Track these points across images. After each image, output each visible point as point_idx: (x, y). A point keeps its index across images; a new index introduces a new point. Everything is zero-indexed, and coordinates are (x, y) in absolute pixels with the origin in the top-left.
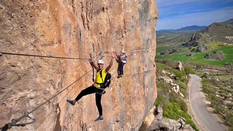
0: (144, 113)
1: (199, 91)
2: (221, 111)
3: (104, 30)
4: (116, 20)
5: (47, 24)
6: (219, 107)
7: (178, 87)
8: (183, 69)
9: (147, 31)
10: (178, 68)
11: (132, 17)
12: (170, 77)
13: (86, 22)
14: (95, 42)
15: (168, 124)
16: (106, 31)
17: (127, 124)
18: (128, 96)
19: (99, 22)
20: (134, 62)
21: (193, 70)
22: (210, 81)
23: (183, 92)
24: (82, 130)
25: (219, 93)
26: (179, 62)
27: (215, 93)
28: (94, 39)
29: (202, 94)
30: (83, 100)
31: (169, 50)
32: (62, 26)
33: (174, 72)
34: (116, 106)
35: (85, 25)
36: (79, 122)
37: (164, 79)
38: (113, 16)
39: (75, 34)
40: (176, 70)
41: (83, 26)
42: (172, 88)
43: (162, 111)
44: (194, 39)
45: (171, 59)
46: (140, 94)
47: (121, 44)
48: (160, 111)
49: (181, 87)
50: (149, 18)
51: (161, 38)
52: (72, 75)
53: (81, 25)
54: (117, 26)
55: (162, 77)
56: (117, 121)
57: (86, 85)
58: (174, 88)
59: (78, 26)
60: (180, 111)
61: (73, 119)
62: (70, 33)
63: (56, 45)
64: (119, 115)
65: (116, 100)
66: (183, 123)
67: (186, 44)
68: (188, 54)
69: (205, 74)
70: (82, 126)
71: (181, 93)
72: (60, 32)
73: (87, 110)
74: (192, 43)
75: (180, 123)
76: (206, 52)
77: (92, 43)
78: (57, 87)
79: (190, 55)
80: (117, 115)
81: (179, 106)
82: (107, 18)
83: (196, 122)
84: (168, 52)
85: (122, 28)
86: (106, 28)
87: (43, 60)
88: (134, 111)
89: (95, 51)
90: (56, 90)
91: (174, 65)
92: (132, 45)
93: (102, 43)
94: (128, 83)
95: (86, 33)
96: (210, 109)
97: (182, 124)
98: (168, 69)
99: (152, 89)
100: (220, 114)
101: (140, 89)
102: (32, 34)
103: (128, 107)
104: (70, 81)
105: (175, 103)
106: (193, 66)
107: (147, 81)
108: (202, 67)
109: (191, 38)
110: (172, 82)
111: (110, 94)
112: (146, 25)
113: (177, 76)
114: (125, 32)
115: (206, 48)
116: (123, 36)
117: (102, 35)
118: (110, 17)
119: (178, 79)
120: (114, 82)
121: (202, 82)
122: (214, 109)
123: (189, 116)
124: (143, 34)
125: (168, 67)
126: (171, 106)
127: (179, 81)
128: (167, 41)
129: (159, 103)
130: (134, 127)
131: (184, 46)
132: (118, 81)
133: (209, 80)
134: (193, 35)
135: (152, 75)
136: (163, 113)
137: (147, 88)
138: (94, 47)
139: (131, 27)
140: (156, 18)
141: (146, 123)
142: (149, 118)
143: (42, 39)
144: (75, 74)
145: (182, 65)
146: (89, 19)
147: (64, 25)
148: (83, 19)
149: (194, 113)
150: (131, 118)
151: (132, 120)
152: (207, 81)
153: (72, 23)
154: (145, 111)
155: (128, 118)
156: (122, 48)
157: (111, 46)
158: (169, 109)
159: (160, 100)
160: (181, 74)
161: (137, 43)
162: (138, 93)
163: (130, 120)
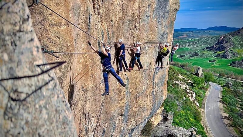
0: (150, 111)
1: (218, 102)
2: (239, 125)
3: (116, 18)
4: (129, 7)
5: (56, 3)
6: (237, 120)
7: (194, 95)
8: (203, 75)
9: (164, 23)
10: (197, 74)
11: (149, 6)
12: (187, 83)
13: (96, 6)
14: (105, 30)
15: (177, 131)
16: (118, 18)
17: (132, 119)
18: (135, 91)
19: (111, 7)
20: (146, 56)
21: (215, 78)
22: (233, 92)
23: (199, 101)
24: (85, 118)
25: (240, 106)
26: (200, 67)
27: (235, 105)
28: (104, 26)
29: (221, 105)
30: (88, 88)
31: (190, 53)
32: (70, 7)
33: (192, 78)
34: (122, 99)
35: (95, 9)
36: (83, 110)
37: (179, 84)
38: (127, 3)
39: (83, 18)
40: (194, 76)
41: (93, 10)
42: (187, 95)
43: (172, 118)
44: (222, 42)
45: (191, 64)
46: (149, 91)
47: (133, 36)
48: (170, 117)
49: (198, 95)
50: (168, 9)
51: (182, 38)
52: (79, 61)
53: (91, 9)
54: (131, 14)
55: (177, 82)
56: (121, 115)
57: (92, 73)
58: (190, 95)
59: (87, 10)
60: (192, 120)
61: (76, 106)
62: (79, 16)
63: (64, 26)
64: (124, 109)
65: (122, 93)
66: (194, 133)
67: (211, 47)
68: (212, 59)
69: (228, 83)
70: (85, 115)
71: (197, 101)
72: (68, 14)
73: (91, 100)
74: (218, 47)
75: (190, 132)
76: (233, 59)
77: (102, 30)
78: (63, 70)
79: (214, 61)
80: (122, 109)
81: (192, 114)
82: (120, 4)
83: (209, 133)
84: (189, 55)
85: (136, 17)
86: (118, 15)
87: (51, 40)
88: (140, 107)
89: (104, 39)
90: (61, 73)
91: (193, 71)
92: (145, 38)
93: (113, 32)
94: (137, 78)
95: (96, 19)
96: (226, 121)
97: (192, 134)
98: (186, 74)
99: (161, 88)
100: (237, 128)
101: (149, 86)
102: (41, 11)
103: (134, 102)
104: (76, 67)
105: (188, 112)
106: (215, 74)
107: (156, 79)
108: (226, 75)
109: (218, 40)
110: (188, 88)
111: (116, 87)
112: (163, 17)
113: (194, 83)
114: (139, 22)
115: (234, 54)
116: (136, 27)
117: (113, 22)
118: (123, 3)
119: (195, 87)
120: (122, 75)
121: (222, 92)
122: (231, 122)
123: (202, 126)
124: (159, 26)
125: (185, 72)
126: (183, 114)
127: (197, 88)
128: (189, 42)
129: (170, 109)
130: (139, 123)
131: (208, 49)
132: (126, 75)
133: (231, 90)
134: (220, 38)
135: (163, 73)
136: (173, 121)
137: (157, 86)
138: (103, 35)
139: (146, 17)
140: (176, 10)
141: (151, 123)
142: (156, 119)
143: (50, 18)
144: (82, 60)
145: (203, 71)
146: (100, 3)
147: (73, 6)
148: (93, 2)
149: (208, 124)
150: (136, 114)
151: (137, 116)
152: (229, 91)
153: (82, 5)
154: (152, 109)
155: (133, 113)
156: (133, 40)
157: (122, 36)
158: (181, 116)
159: (171, 106)
160: (200, 81)
161: (151, 36)
162: (146, 90)
163: (135, 116)
